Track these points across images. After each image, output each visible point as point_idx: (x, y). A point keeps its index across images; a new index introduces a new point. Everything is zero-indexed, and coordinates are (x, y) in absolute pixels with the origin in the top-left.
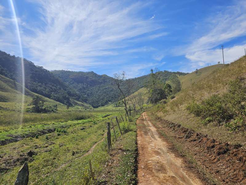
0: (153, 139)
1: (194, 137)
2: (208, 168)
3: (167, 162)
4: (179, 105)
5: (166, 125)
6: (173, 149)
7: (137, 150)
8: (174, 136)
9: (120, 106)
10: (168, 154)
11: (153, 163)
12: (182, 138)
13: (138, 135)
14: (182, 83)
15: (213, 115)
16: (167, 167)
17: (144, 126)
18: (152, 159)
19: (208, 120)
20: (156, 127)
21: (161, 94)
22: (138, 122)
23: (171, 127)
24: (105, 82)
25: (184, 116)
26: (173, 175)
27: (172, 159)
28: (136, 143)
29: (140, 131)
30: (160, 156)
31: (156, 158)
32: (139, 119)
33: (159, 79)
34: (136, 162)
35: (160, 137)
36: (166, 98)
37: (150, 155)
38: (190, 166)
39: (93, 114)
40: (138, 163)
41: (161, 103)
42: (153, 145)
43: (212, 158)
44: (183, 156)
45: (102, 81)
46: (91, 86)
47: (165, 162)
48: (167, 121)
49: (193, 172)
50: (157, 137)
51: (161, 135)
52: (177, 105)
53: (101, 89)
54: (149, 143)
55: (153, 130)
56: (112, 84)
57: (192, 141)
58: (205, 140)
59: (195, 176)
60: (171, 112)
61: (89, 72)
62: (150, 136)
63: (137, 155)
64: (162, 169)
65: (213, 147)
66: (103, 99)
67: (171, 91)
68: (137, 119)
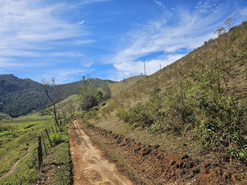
0: (86, 148)
1: (124, 142)
2: (136, 168)
3: (102, 169)
4: (110, 111)
5: (98, 132)
6: (106, 156)
7: (71, 162)
8: (107, 142)
9: (47, 115)
10: (102, 161)
11: (89, 173)
12: (113, 144)
13: (71, 146)
14: (112, 90)
15: (138, 121)
16: (102, 174)
17: (77, 136)
18: (87, 168)
19: (135, 126)
20: (89, 136)
21: (93, 101)
22: (69, 131)
23: (103, 134)
24: (28, 87)
25: (114, 123)
26: (108, 181)
27: (106, 165)
28: (70, 155)
29: (73, 141)
30: (95, 164)
31: (91, 167)
32: (70, 127)
33: (91, 86)
34: (72, 174)
35: (93, 146)
36: (98, 105)
37: (84, 165)
38: (122, 170)
39: (12, 124)
40: (73, 175)
41: (93, 110)
42: (86, 154)
43: (139, 159)
44: (115, 161)
45: (24, 86)
46: (9, 91)
47: (99, 170)
48: (99, 128)
49: (125, 175)
50: (90, 145)
51: (95, 143)
52: (108, 112)
53: (23, 95)
54: (83, 152)
55: (86, 139)
56: (37, 90)
57: (122, 145)
58: (132, 143)
59: (126, 178)
60: (103, 119)
61: (7, 75)
62: (84, 146)
63: (72, 167)
64: (97, 177)
65: (139, 149)
66: (25, 107)
67: (102, 98)
68: (68, 128)
